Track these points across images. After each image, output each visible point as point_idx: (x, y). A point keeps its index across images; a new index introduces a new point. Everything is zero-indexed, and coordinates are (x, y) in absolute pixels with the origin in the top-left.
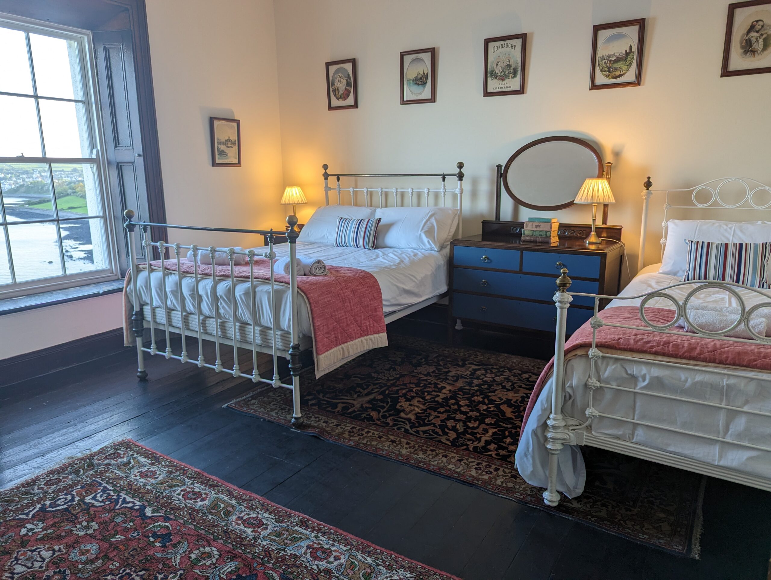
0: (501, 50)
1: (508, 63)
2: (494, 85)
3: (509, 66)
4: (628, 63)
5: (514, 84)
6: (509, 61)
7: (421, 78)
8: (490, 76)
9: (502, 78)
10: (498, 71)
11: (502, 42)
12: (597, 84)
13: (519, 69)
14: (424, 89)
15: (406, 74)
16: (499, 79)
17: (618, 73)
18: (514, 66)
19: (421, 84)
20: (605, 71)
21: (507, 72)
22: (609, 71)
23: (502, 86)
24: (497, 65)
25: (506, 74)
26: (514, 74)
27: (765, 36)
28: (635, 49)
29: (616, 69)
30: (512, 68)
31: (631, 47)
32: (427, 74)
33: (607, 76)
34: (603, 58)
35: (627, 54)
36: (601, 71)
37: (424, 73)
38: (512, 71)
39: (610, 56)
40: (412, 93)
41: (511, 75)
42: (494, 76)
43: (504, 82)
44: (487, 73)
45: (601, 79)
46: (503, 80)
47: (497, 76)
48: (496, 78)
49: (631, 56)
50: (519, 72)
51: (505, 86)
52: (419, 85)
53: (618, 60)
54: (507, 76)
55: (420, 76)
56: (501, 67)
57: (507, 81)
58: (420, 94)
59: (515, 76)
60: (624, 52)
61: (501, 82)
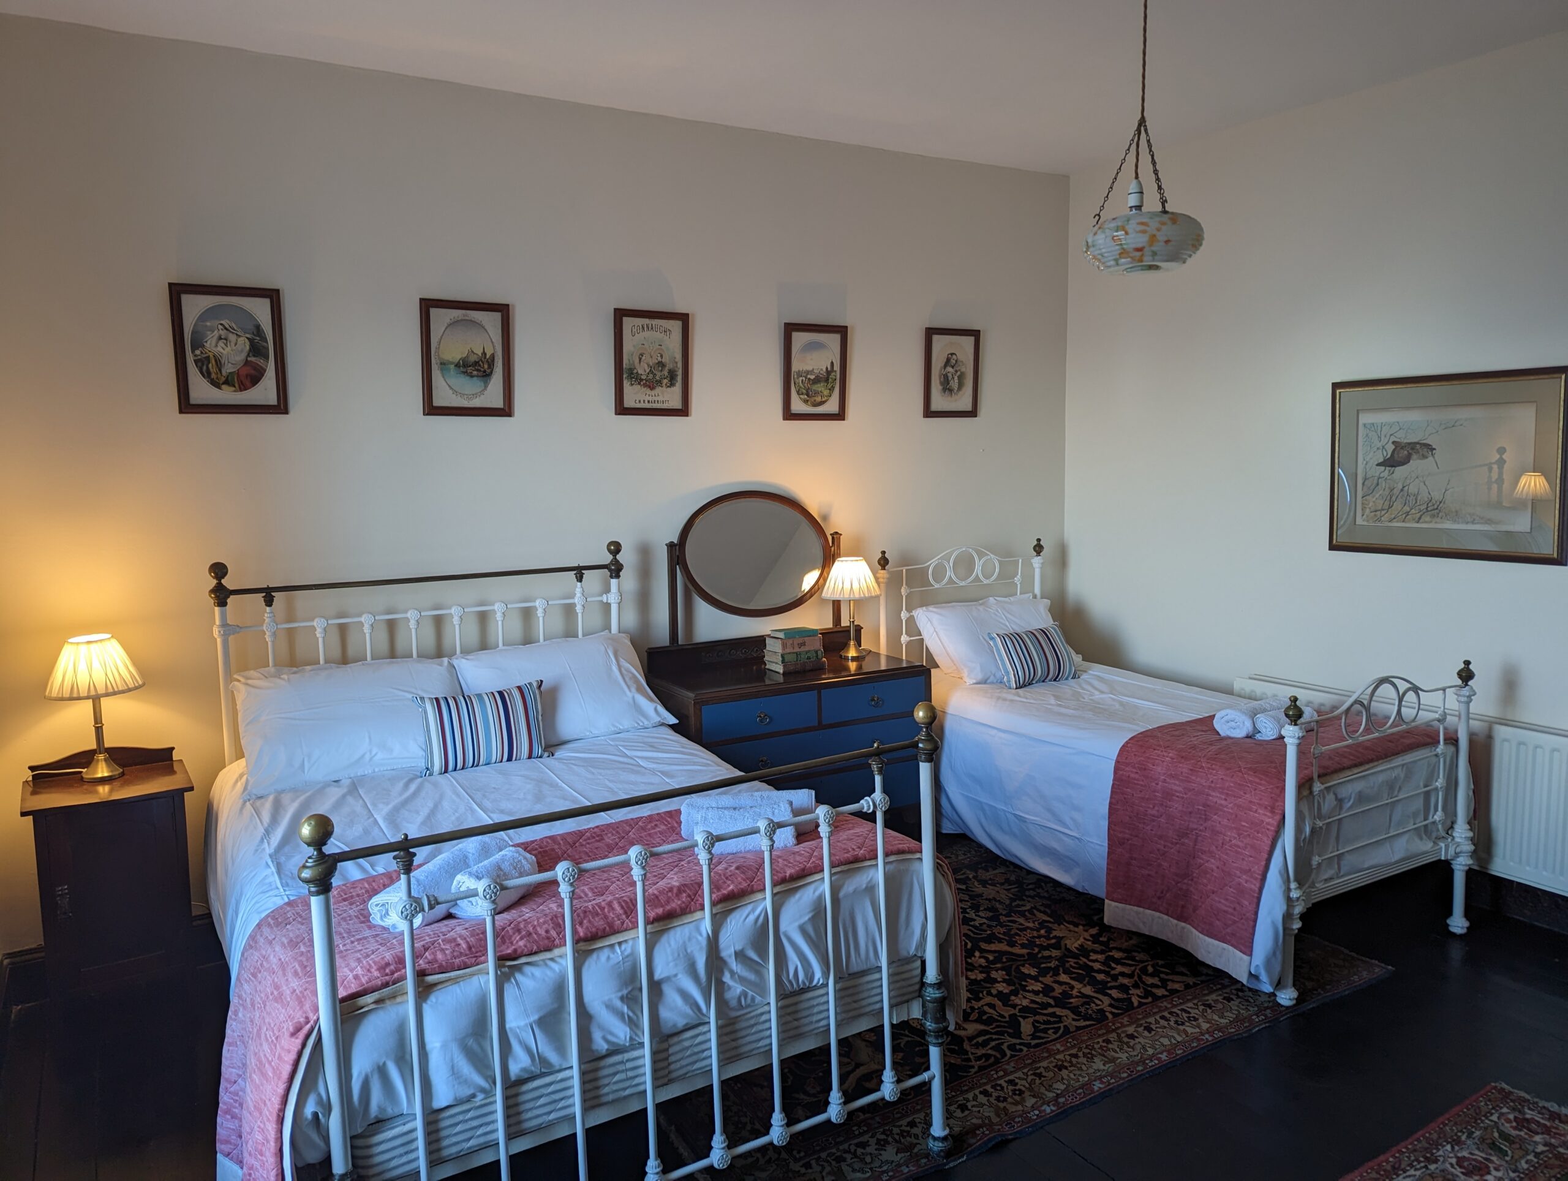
0: (647, 334)
1: (659, 359)
2: (634, 395)
3: (661, 364)
4: (830, 386)
5: (671, 397)
6: (662, 356)
7: (476, 363)
8: (627, 378)
9: (651, 384)
10: (642, 370)
11: (646, 321)
12: (793, 412)
13: (680, 373)
14: (486, 387)
15: (438, 348)
16: (645, 385)
17: (819, 399)
18: (669, 366)
19: (477, 376)
20: (802, 394)
21: (659, 374)
22: (808, 395)
23: (650, 399)
24: (640, 359)
25: (657, 378)
26: (671, 381)
27: (959, 373)
28: (837, 368)
29: (817, 393)
30: (667, 369)
31: (832, 363)
32: (493, 356)
33: (806, 401)
34: (799, 374)
35: (828, 373)
36: (798, 393)
37: (484, 353)
38: (666, 374)
39: (808, 372)
40: (455, 392)
41: (665, 381)
42: (635, 378)
43: (653, 393)
44: (622, 373)
45: (798, 405)
46: (652, 388)
47: (642, 380)
48: (639, 384)
49: (832, 376)
50: (679, 378)
51: (656, 399)
52: (472, 377)
53: (817, 380)
54: (659, 383)
55: (473, 358)
56: (648, 365)
57: (658, 390)
58: (475, 395)
59: (672, 384)
60: (824, 370)
61: (648, 391)
